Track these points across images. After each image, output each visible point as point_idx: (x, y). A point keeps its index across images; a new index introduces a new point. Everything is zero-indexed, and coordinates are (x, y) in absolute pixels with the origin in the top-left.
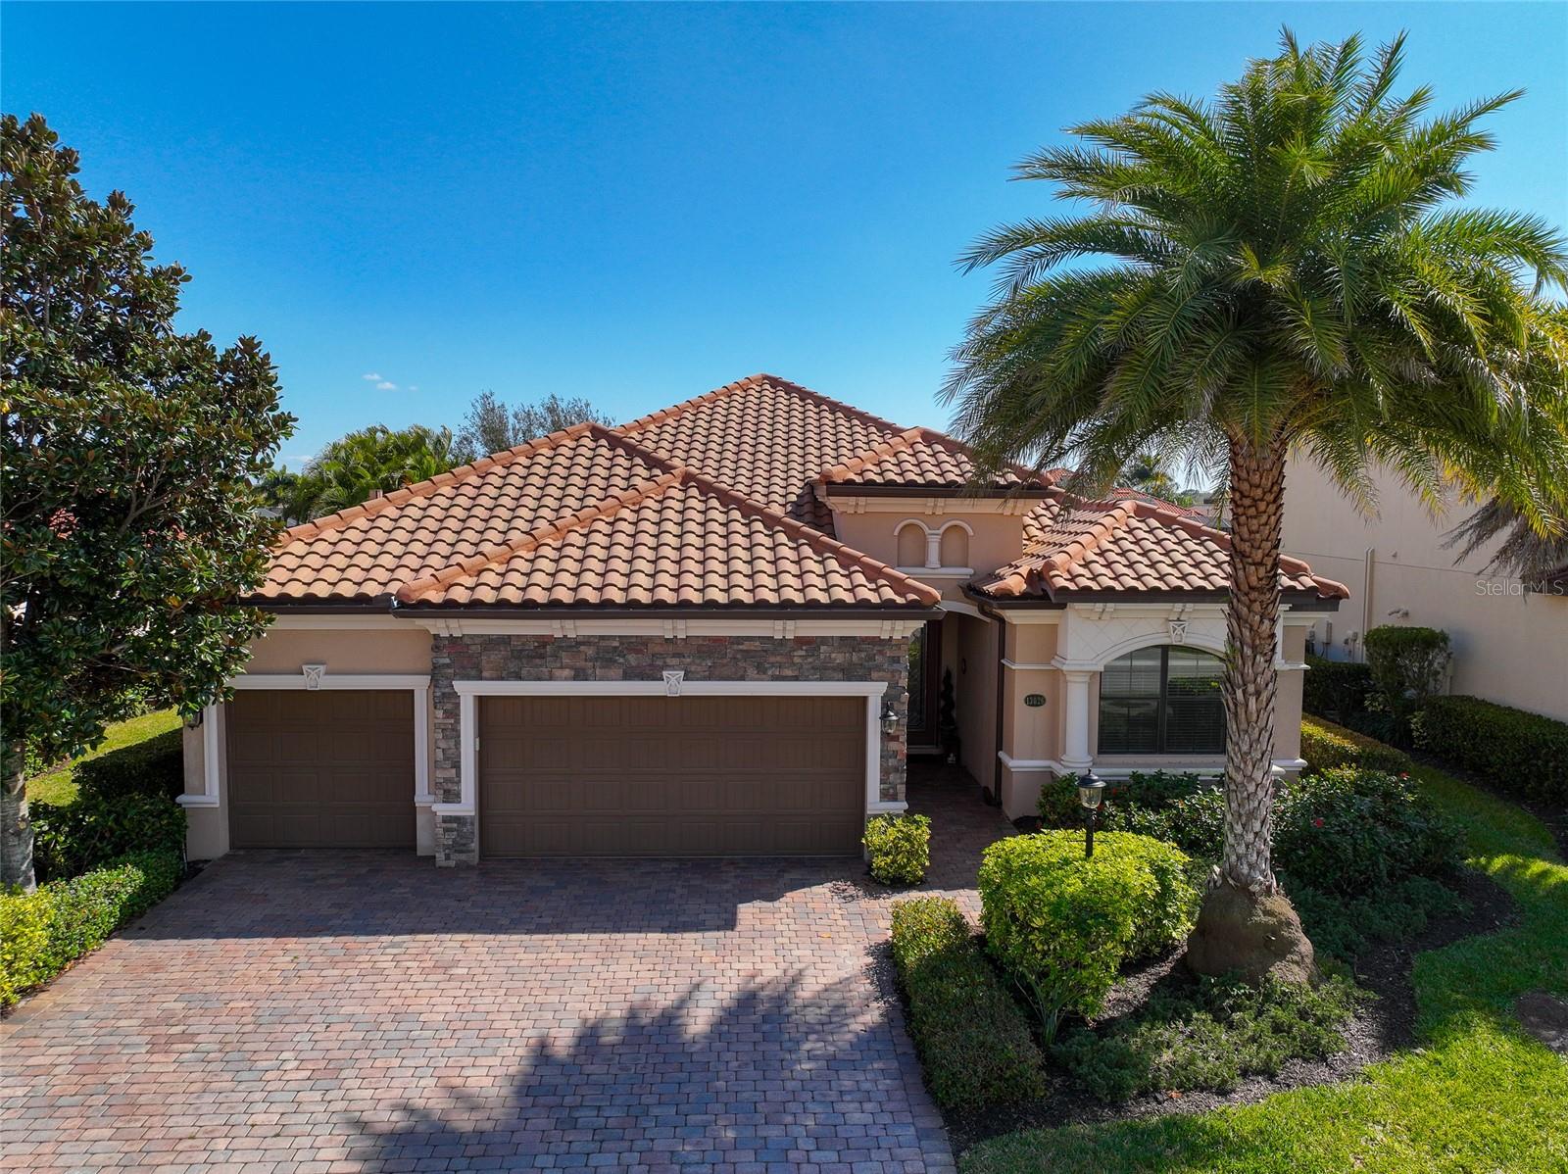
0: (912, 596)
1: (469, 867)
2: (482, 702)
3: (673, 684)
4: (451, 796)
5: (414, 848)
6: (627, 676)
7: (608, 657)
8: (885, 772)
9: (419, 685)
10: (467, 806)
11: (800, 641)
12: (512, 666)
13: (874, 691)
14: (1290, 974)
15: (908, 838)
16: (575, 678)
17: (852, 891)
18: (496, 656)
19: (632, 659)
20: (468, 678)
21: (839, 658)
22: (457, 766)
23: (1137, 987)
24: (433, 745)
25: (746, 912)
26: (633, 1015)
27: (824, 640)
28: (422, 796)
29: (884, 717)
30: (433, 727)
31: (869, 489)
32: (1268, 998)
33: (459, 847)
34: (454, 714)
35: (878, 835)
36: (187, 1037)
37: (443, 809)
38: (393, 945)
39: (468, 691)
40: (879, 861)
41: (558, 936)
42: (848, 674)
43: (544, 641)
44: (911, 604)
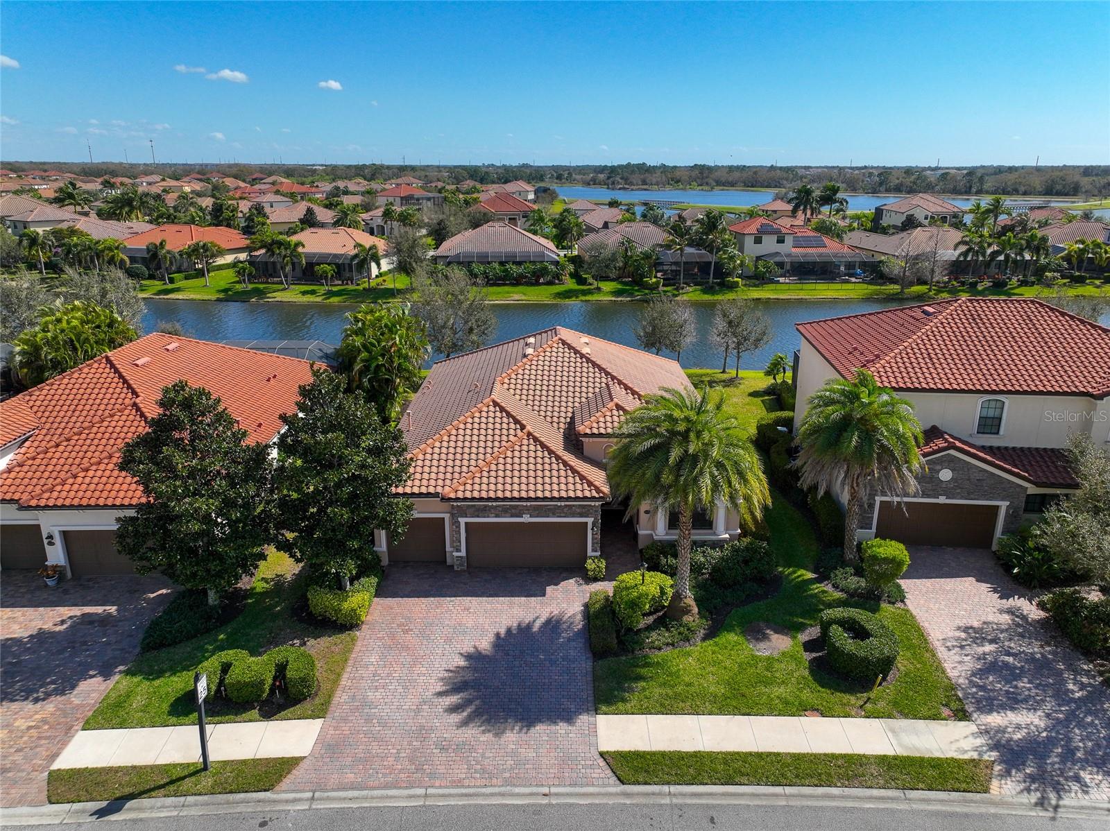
0: (601, 495)
1: (465, 571)
2: (466, 523)
3: (526, 519)
4: (459, 550)
5: (446, 562)
6: (512, 516)
7: (505, 511)
8: (593, 544)
9: (447, 516)
10: (463, 553)
11: (566, 506)
12: (476, 513)
13: (590, 520)
14: (687, 619)
15: (598, 567)
16: (496, 517)
17: (581, 582)
18: (471, 510)
19: (513, 511)
20: (462, 517)
21: (578, 510)
22: (460, 542)
23: (650, 619)
24: (452, 536)
25: (549, 589)
26: (519, 625)
27: (574, 505)
28: (448, 548)
29: (592, 529)
30: (452, 530)
31: (593, 435)
32: (680, 625)
33: (461, 565)
34: (459, 527)
35: (590, 565)
36: (412, 630)
37: (456, 554)
38: (451, 601)
39: (463, 521)
40: (590, 573)
41: (496, 598)
42: (581, 515)
43: (486, 506)
44: (601, 497)
